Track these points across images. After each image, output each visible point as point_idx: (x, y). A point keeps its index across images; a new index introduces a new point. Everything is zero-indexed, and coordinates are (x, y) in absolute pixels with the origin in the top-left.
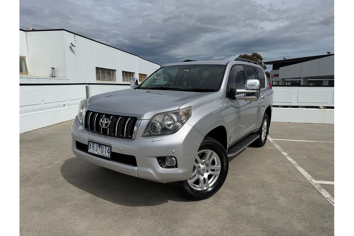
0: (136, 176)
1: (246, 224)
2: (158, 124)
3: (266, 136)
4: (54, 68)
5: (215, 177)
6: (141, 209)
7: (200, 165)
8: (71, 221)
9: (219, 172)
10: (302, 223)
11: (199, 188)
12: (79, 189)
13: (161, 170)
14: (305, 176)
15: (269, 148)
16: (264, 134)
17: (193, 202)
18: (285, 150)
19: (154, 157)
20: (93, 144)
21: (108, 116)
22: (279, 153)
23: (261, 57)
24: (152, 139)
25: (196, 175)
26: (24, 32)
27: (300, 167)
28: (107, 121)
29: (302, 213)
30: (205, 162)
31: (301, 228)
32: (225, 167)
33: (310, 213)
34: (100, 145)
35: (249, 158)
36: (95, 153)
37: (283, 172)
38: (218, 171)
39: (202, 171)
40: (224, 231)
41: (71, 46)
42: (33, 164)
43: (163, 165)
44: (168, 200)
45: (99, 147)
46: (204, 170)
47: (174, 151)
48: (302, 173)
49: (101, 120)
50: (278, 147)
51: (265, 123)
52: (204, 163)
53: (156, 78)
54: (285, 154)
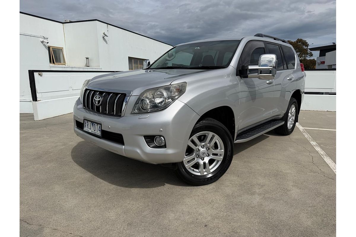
0: (124, 155)
1: (243, 214)
2: (148, 101)
3: (295, 123)
4: (88, 58)
5: (218, 161)
6: (135, 191)
7: (200, 148)
8: (63, 198)
9: (222, 157)
10: (312, 218)
11: (198, 172)
12: (81, 169)
13: (149, 149)
14: (331, 167)
15: (296, 137)
16: (292, 122)
17: (191, 187)
18: (314, 139)
19: (141, 135)
20: (87, 122)
21: (101, 93)
22: (307, 142)
23: (307, 43)
24: (139, 116)
25: (194, 158)
26: (62, 24)
27: (328, 158)
28: (99, 98)
29: (315, 208)
30: (206, 144)
31: (309, 223)
32: (229, 151)
33: (326, 208)
34: (93, 122)
35: (270, 146)
36: (89, 132)
37: (305, 162)
38: (221, 155)
39: (201, 155)
40: (216, 220)
41: (104, 36)
42: (49, 144)
43: (151, 145)
44: (166, 184)
45: (92, 125)
46: (204, 153)
47: (161, 129)
48: (328, 164)
49: (95, 98)
50: (306, 136)
51: (293, 109)
52: (204, 146)
53: (168, 58)
54: (313, 143)
